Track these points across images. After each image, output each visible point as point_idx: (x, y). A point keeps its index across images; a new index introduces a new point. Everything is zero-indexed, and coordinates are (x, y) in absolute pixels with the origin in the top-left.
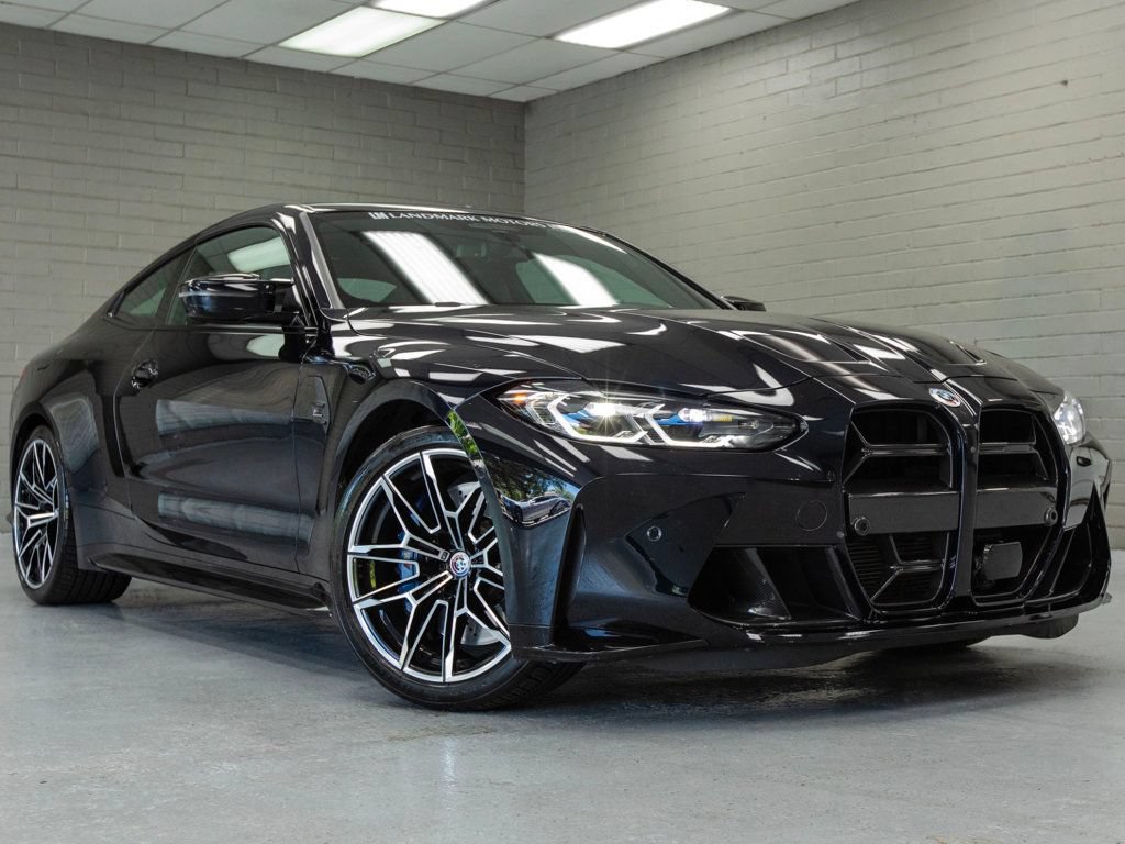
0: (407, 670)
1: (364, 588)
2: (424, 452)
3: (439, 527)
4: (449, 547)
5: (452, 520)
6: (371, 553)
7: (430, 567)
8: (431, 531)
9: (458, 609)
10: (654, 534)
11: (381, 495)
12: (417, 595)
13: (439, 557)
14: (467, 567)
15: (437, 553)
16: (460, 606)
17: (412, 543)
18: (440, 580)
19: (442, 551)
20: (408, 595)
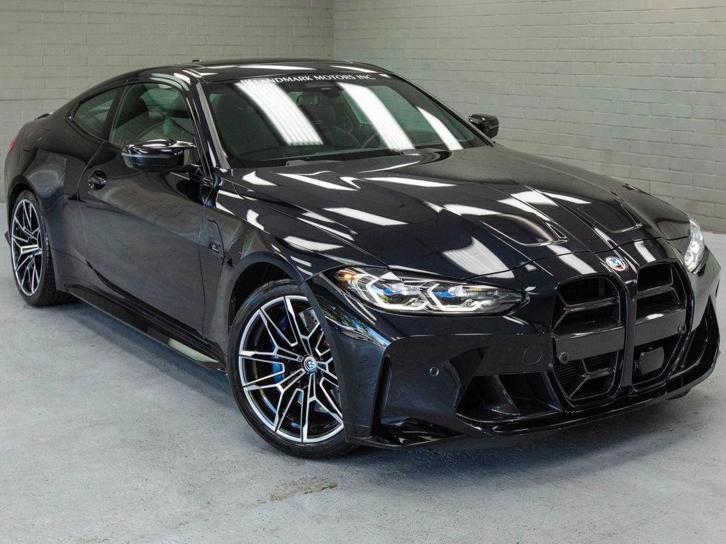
0: (278, 432)
1: (250, 377)
2: (286, 297)
3: (296, 343)
4: (303, 354)
5: (305, 341)
6: (254, 356)
7: (291, 366)
8: (292, 345)
9: (310, 397)
10: (434, 372)
11: (259, 320)
12: (284, 385)
13: (297, 360)
14: (315, 366)
15: (296, 357)
16: (312, 395)
17: (279, 352)
18: (298, 375)
19: (299, 356)
20: (278, 385)
